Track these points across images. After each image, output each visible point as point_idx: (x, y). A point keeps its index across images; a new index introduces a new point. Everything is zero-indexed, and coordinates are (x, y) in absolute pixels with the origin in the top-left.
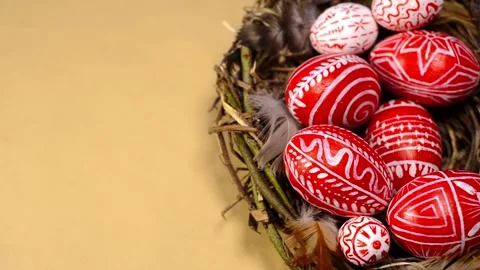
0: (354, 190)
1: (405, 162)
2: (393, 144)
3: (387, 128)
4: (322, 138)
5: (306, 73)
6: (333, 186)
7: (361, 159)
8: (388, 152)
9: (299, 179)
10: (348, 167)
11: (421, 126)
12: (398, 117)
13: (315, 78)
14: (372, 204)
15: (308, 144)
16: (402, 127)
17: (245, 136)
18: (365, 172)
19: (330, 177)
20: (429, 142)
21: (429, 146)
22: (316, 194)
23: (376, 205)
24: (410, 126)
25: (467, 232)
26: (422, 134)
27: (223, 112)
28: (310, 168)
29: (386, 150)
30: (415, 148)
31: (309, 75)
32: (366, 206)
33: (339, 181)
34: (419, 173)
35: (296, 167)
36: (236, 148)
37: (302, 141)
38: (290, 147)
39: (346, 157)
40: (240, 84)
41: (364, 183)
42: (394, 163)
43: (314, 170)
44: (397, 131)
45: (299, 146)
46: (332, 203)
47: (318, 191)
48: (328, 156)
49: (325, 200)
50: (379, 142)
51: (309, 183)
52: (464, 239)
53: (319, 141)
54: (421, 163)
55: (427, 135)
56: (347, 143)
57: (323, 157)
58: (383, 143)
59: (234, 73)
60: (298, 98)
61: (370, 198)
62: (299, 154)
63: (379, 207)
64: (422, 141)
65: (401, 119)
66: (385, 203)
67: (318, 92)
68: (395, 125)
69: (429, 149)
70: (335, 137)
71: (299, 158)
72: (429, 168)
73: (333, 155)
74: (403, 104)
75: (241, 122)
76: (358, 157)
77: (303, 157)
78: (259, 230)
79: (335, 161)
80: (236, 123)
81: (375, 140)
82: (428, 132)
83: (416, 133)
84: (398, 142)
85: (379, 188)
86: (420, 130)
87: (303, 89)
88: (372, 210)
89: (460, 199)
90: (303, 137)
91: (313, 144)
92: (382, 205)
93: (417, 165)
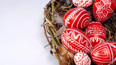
0: (81, 46)
1: (95, 38)
2: (92, 32)
3: (91, 28)
4: (73, 31)
5: (69, 14)
6: (75, 45)
7: (84, 37)
8: (91, 35)
9: (65, 43)
10: (80, 40)
11: (101, 29)
12: (94, 25)
13: (72, 15)
14: (86, 51)
15: (68, 33)
16: (95, 28)
17: (51, 28)
18: (84, 41)
19: (75, 42)
20: (103, 33)
21: (103, 34)
22: (70, 47)
23: (87, 51)
24: (98, 28)
25: (114, 59)
26: (101, 31)
27: (45, 21)
28: (69, 39)
29: (90, 34)
30: (98, 34)
31: (70, 14)
32: (84, 51)
33: (77, 44)
34: (99, 41)
35: (65, 39)
36: (48, 31)
37: (67, 32)
38: (63, 33)
39: (79, 37)
40: (51, 13)
41: (84, 45)
42: (92, 38)
43: (70, 40)
44: (94, 29)
45: (66, 33)
46: (75, 50)
47: (71, 46)
48: (74, 36)
49: (73, 49)
50: (88, 32)
51: (68, 44)
52: (113, 61)
53: (72, 32)
54: (100, 39)
55: (102, 31)
56: (80, 33)
57: (73, 36)
58: (90, 32)
59: (49, 10)
60: (68, 21)
61: (86, 49)
62: (66, 35)
63: (88, 52)
64: (101, 32)
65: (95, 26)
66: (90, 51)
67: (73, 19)
68: (93, 27)
69: (103, 35)
70: (76, 31)
71: (66, 36)
72: (102, 40)
73: (76, 36)
74: (96, 22)
75: (50, 23)
76: (83, 37)
77: (67, 36)
78: (53, 54)
79: (76, 38)
80: (49, 24)
81: (88, 31)
82: (103, 30)
83: (99, 30)
84: (94, 32)
85: (89, 46)
86: (100, 29)
87: (69, 19)
88: (86, 53)
89: (112, 49)
90: (67, 31)
91: (70, 33)
92: (89, 51)
93: (99, 39)
